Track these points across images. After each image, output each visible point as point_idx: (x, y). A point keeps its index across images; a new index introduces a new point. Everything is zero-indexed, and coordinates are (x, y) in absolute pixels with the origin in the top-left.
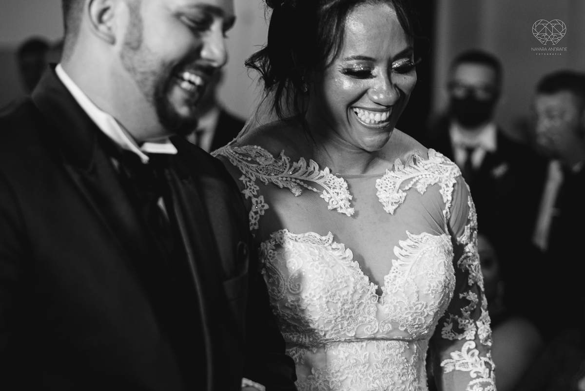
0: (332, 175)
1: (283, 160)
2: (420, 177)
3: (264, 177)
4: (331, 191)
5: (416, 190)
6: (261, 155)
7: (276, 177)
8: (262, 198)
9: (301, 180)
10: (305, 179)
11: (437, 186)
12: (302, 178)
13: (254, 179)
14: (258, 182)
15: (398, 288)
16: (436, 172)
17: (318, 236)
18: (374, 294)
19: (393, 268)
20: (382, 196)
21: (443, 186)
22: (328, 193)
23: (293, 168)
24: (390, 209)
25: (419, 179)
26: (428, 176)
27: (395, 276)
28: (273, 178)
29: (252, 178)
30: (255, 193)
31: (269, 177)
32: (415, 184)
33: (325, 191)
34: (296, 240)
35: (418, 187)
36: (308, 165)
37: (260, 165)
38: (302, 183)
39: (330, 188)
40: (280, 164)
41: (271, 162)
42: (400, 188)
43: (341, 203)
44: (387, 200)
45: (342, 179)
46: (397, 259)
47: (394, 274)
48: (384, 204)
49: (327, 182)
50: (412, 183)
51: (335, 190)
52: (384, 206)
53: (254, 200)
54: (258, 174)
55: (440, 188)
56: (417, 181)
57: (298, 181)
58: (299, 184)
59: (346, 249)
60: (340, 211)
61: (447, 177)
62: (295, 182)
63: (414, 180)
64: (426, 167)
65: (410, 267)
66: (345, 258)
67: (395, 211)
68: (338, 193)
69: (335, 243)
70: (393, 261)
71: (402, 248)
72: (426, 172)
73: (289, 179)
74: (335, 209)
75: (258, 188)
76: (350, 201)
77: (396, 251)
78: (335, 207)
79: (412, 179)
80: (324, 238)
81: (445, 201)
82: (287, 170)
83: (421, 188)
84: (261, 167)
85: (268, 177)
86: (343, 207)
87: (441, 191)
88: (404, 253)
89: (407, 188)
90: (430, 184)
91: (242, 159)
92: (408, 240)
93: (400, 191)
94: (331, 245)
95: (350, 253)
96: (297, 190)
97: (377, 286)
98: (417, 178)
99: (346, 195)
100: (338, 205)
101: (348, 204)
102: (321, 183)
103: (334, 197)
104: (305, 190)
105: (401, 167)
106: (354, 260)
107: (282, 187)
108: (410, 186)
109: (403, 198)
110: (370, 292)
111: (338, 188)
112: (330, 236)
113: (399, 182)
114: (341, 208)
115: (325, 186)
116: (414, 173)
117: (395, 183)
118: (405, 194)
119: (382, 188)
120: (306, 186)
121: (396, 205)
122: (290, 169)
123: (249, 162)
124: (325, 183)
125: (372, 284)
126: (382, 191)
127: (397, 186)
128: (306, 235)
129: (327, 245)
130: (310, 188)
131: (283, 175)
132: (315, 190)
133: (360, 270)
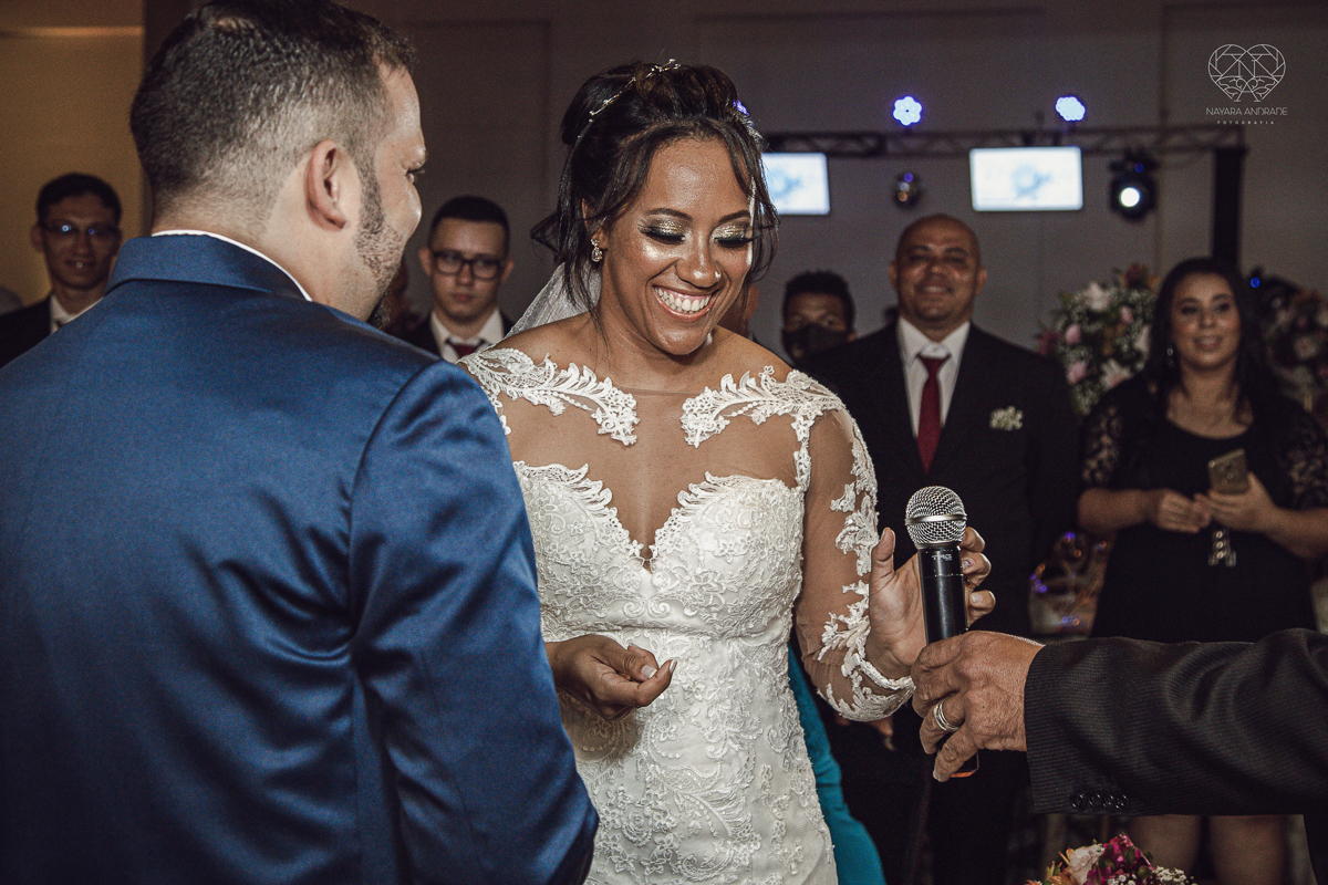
0: (615, 389)
1: (547, 367)
2: (761, 403)
3: (513, 389)
4: (608, 410)
5: (750, 418)
6: (516, 361)
7: (531, 389)
8: (503, 418)
9: (566, 395)
10: (573, 393)
11: (788, 418)
12: (571, 391)
16: (791, 400)
17: (564, 469)
18: (638, 554)
19: (671, 519)
20: (689, 422)
21: (799, 418)
22: (603, 410)
23: (557, 379)
24: (696, 440)
25: (759, 406)
26: (774, 403)
27: (672, 530)
28: (527, 392)
31: (520, 390)
32: (750, 411)
33: (599, 409)
35: (753, 416)
36: (581, 374)
37: (510, 373)
38: (567, 398)
39: (607, 405)
40: (541, 373)
41: (527, 371)
42: (721, 413)
43: (619, 428)
44: (696, 427)
45: (630, 396)
46: (679, 507)
47: (670, 527)
48: (689, 432)
49: (606, 399)
50: (745, 409)
51: (615, 409)
52: (687, 435)
54: (504, 386)
55: (794, 420)
56: (755, 408)
57: (562, 396)
58: (562, 400)
59: (603, 489)
60: (614, 437)
61: (809, 407)
62: (558, 397)
63: (750, 406)
64: (776, 392)
66: (595, 502)
67: (703, 444)
68: (618, 414)
69: (588, 480)
70: (673, 509)
71: (690, 492)
72: (774, 398)
73: (549, 393)
74: (609, 434)
75: (501, 405)
76: (633, 424)
77: (682, 497)
78: (610, 431)
79: (746, 404)
80: (573, 472)
81: (800, 439)
82: (549, 380)
83: (759, 417)
84: (512, 375)
85: (518, 390)
86: (622, 432)
87: (794, 425)
88: (692, 499)
89: (734, 414)
90: (776, 414)
91: (487, 366)
92: (704, 483)
93: (721, 418)
94: (578, 483)
95: (607, 495)
96: (558, 408)
97: (641, 546)
98: (755, 404)
99: (630, 417)
100: (615, 430)
101: (629, 430)
102: (595, 398)
103: (612, 419)
104: (570, 407)
105: (732, 387)
106: (609, 505)
107: (536, 403)
108: (740, 412)
109: (722, 427)
110: (631, 553)
111: (620, 408)
112: (585, 469)
113: (723, 406)
114: (618, 433)
115: (601, 403)
116: (754, 398)
117: (715, 406)
118: (728, 422)
119: (692, 410)
120: (572, 401)
121: (707, 437)
122: (555, 377)
123: (496, 370)
124: (603, 399)
125: (635, 542)
126: (691, 416)
127: (717, 411)
128: (546, 468)
129: (572, 482)
130: (578, 404)
131: (542, 387)
132: (585, 407)
133: (616, 520)
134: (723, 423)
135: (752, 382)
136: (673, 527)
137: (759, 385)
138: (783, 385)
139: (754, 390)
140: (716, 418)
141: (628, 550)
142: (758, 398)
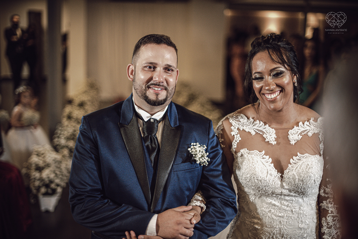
0: (269, 127)
1: (251, 121)
2: (311, 130)
3: (241, 127)
7: (246, 127)
8: (239, 135)
9: (256, 129)
10: (258, 129)
12: (257, 128)
13: (237, 128)
14: (238, 129)
15: (289, 176)
16: (319, 128)
17: (258, 152)
18: (280, 177)
19: (288, 168)
20: (291, 137)
21: (321, 134)
22: (266, 135)
23: (253, 124)
24: (293, 142)
25: (310, 131)
26: (314, 130)
27: (289, 171)
28: (245, 128)
29: (236, 127)
30: (237, 134)
31: (243, 127)
32: (307, 133)
33: (265, 134)
34: (249, 154)
35: (308, 134)
36: (260, 123)
37: (240, 122)
38: (256, 130)
39: (267, 133)
40: (249, 122)
41: (245, 121)
42: (300, 134)
43: (271, 139)
44: (293, 139)
45: (274, 129)
46: (291, 164)
47: (288, 170)
49: (267, 131)
50: (306, 132)
51: (269, 134)
52: (290, 141)
53: (235, 136)
54: (239, 126)
55: (319, 135)
56: (309, 131)
57: (255, 129)
58: (255, 131)
59: (269, 158)
62: (253, 130)
63: (307, 131)
64: (315, 125)
65: (295, 168)
66: (267, 162)
67: (295, 144)
69: (265, 155)
70: (289, 165)
71: (294, 160)
72: (314, 128)
73: (251, 128)
74: (269, 141)
75: (238, 131)
76: (275, 138)
77: (291, 161)
78: (269, 140)
79: (306, 130)
80: (261, 153)
81: (321, 140)
82: (251, 124)
83: (310, 134)
84: (241, 123)
86: (272, 140)
88: (294, 162)
89: (303, 134)
90: (314, 133)
92: (297, 157)
93: (300, 135)
94: (262, 156)
95: (270, 160)
96: (253, 133)
97: (281, 174)
98: (309, 130)
99: (274, 136)
100: (270, 140)
101: (274, 140)
102: (264, 130)
103: (269, 137)
104: (257, 133)
105: (302, 125)
106: (271, 163)
107: (247, 131)
108: (305, 133)
109: (300, 138)
110: (278, 176)
111: (271, 133)
112: (264, 152)
113: (300, 131)
114: (271, 141)
115: (266, 132)
116: (308, 128)
117: (298, 132)
118: (302, 137)
119: (291, 134)
120: (257, 131)
121: (296, 141)
122: (252, 124)
123: (237, 121)
124: (266, 131)
125: (279, 173)
126: (291, 135)
127: (298, 133)
128: (253, 151)
129: (261, 156)
130: (259, 132)
131: (249, 126)
132: (261, 133)
133: (274, 167)
134: (300, 137)
135: (308, 123)
136: (289, 170)
137: (310, 124)
138: (317, 123)
139: (309, 126)
140: (298, 136)
141: (277, 176)
142: (310, 128)
